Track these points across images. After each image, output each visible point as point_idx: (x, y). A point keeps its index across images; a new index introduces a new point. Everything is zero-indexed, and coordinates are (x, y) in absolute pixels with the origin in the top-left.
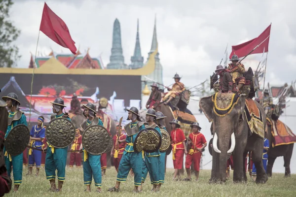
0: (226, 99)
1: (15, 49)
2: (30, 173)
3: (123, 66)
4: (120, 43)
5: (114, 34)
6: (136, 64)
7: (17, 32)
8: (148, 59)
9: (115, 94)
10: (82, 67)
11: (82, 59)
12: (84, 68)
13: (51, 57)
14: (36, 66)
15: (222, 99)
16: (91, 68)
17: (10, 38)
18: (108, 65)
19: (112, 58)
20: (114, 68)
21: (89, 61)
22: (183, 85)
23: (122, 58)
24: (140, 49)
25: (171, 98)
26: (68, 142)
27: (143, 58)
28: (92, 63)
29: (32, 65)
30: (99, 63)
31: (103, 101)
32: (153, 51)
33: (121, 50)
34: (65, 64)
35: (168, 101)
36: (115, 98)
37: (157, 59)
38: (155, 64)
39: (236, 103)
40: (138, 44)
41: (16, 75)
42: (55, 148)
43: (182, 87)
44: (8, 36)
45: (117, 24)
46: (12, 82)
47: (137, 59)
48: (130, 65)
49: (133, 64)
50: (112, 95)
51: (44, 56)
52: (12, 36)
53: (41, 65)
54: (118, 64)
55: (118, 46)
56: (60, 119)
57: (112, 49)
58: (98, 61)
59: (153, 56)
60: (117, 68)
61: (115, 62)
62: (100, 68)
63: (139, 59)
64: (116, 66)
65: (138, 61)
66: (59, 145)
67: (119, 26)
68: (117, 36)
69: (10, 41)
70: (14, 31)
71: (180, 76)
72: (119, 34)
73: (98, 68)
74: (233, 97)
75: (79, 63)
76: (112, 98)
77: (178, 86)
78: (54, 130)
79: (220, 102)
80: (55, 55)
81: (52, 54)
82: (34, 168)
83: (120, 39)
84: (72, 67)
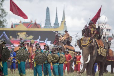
0: (86, 40)
1: (5, 20)
2: (12, 72)
3: (50, 27)
4: (49, 17)
5: (47, 14)
6: (56, 26)
7: (6, 13)
8: (61, 24)
9: (47, 39)
10: (33, 27)
11: (33, 24)
12: (34, 28)
13: (20, 23)
14: (14, 27)
15: (84, 40)
16: (37, 28)
17: (3, 16)
18: (44, 27)
19: (46, 24)
20: (47, 28)
21: (36, 25)
22: (69, 35)
23: (50, 24)
24: (57, 20)
25: (64, 40)
26: (25, 59)
27: (59, 24)
28: (37, 26)
29: (12, 27)
30: (40, 26)
31: (32, 41)
32: (63, 20)
33: (49, 20)
34: (26, 26)
35: (62, 41)
36: (47, 41)
37: (65, 24)
38: (64, 26)
39: (91, 42)
40: (57, 18)
41: (5, 31)
42: (20, 62)
43: (68, 35)
44: (2, 15)
45: (48, 9)
46: (4, 34)
47: (56, 24)
48: (53, 27)
49: (54, 26)
50: (46, 39)
51: (17, 23)
52: (4, 15)
53: (16, 27)
54: (48, 26)
55: (48, 18)
56: (22, 49)
57: (46, 20)
58: (40, 25)
59: (63, 23)
60: (48, 28)
61: (47, 25)
62: (41, 28)
63: (57, 24)
64: (47, 27)
65: (57, 25)
66: (21, 60)
67: (49, 10)
68: (48, 14)
69: (3, 17)
70: (5, 13)
71: (68, 31)
72: (49, 13)
73: (40, 28)
74: (89, 39)
75: (32, 26)
76: (46, 41)
77: (67, 35)
78: (19, 54)
79: (84, 41)
80: (22, 22)
81: (20, 22)
82: (13, 70)
83: (49, 16)
84: (29, 28)
